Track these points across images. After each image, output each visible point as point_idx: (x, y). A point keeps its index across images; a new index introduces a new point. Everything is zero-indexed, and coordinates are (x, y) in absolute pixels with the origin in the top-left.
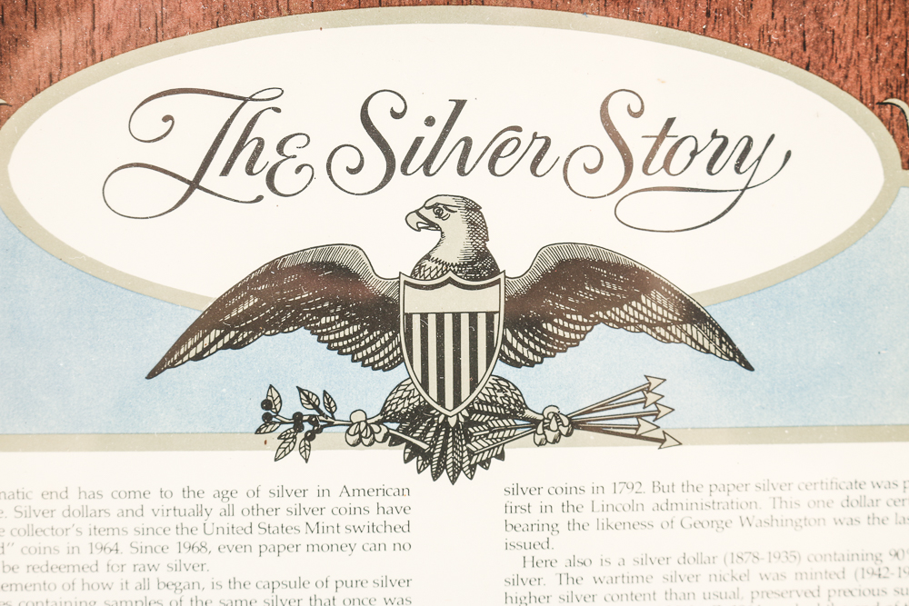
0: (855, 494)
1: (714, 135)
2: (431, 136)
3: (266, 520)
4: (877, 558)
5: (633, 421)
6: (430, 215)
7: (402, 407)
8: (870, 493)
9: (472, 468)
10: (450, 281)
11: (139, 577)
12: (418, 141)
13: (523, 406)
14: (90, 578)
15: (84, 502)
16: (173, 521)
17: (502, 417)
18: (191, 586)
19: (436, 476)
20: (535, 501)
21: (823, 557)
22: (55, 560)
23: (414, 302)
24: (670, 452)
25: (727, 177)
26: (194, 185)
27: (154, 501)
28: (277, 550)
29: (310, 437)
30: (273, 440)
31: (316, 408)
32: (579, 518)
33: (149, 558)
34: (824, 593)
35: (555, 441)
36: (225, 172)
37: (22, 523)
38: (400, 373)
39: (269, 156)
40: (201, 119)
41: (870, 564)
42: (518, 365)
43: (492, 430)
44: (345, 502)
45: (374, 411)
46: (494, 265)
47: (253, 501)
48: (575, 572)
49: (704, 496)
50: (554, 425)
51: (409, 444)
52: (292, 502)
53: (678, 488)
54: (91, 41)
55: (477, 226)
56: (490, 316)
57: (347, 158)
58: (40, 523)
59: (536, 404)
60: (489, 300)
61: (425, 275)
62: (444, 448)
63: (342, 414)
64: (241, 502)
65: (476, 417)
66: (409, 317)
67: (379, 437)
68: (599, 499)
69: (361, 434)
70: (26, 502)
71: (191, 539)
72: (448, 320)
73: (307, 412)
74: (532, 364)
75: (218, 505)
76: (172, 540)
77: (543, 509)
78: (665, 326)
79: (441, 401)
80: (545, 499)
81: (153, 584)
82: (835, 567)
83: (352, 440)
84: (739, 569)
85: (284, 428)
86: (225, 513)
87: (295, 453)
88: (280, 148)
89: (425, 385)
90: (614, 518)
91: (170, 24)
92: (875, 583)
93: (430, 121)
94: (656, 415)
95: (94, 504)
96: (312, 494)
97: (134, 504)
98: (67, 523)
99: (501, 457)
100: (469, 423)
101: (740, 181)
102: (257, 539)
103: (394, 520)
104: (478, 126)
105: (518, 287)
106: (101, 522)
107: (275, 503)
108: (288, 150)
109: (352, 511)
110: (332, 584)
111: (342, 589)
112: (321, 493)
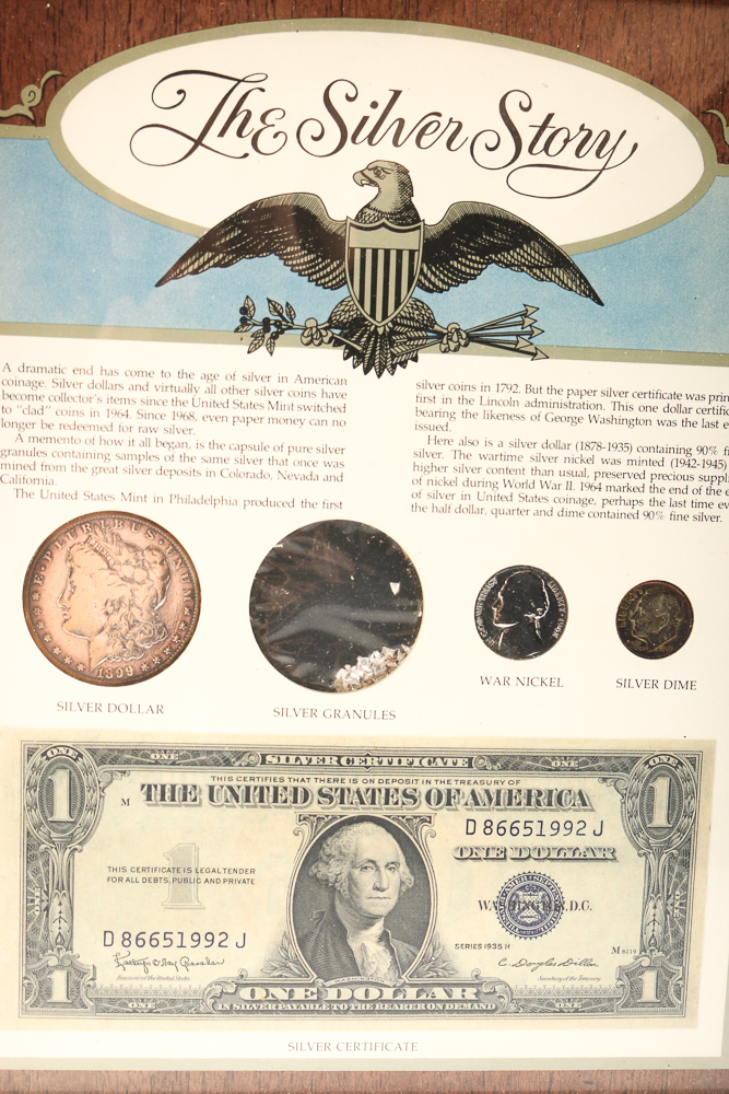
0: (673, 403)
1: (582, 128)
2: (375, 115)
3: (240, 398)
4: (688, 452)
5: (514, 338)
6: (371, 175)
7: (344, 318)
8: (685, 403)
9: (394, 367)
10: (383, 225)
11: (142, 437)
12: (365, 119)
13: (433, 322)
14: (106, 435)
15: (105, 377)
16: (169, 395)
17: (417, 329)
18: (180, 445)
19: (366, 371)
20: (439, 394)
21: (649, 449)
22: (80, 421)
23: (355, 239)
24: (540, 363)
25: (590, 161)
26: (198, 142)
27: (157, 380)
28: (246, 421)
29: (275, 337)
30: (247, 337)
31: (280, 315)
32: (471, 409)
33: (151, 423)
34: (648, 476)
35: (456, 350)
36: (222, 134)
37: (58, 391)
38: (343, 292)
39: (255, 124)
40: (205, 94)
41: (682, 456)
42: (431, 291)
43: (410, 339)
44: (299, 387)
45: (323, 319)
46: (417, 215)
47: (230, 383)
48: (466, 450)
49: (563, 398)
50: (455, 338)
51: (348, 346)
52: (259, 385)
53: (544, 390)
54: (127, 31)
55: (406, 187)
56: (412, 253)
57: (312, 129)
58: (70, 392)
59: (443, 321)
60: (412, 241)
61: (366, 219)
62: (374, 351)
63: (299, 321)
64: (221, 383)
65: (398, 329)
66: (352, 250)
67: (326, 339)
68: (486, 395)
69: (313, 337)
70: (61, 376)
71: (183, 410)
72: (381, 254)
73: (274, 318)
74: (441, 291)
75: (203, 385)
76: (168, 410)
77: (445, 401)
78: (540, 268)
79: (373, 315)
80: (447, 393)
81: (153, 443)
82: (657, 457)
83: (305, 340)
84: (587, 454)
85: (255, 329)
86: (209, 391)
87: (263, 348)
88: (263, 119)
89: (361, 302)
90: (497, 410)
91: (185, 22)
92: (685, 471)
93: (374, 105)
94: (531, 334)
95: (112, 380)
96: (274, 380)
97: (142, 381)
98: (91, 393)
99: (415, 359)
100: (393, 332)
101: (600, 164)
102: (231, 412)
103: (334, 402)
104: (410, 111)
105: (433, 232)
106: (116, 394)
107: (246, 385)
108: (269, 120)
109: (303, 394)
110: (286, 449)
111: (293, 453)
112: (281, 379)
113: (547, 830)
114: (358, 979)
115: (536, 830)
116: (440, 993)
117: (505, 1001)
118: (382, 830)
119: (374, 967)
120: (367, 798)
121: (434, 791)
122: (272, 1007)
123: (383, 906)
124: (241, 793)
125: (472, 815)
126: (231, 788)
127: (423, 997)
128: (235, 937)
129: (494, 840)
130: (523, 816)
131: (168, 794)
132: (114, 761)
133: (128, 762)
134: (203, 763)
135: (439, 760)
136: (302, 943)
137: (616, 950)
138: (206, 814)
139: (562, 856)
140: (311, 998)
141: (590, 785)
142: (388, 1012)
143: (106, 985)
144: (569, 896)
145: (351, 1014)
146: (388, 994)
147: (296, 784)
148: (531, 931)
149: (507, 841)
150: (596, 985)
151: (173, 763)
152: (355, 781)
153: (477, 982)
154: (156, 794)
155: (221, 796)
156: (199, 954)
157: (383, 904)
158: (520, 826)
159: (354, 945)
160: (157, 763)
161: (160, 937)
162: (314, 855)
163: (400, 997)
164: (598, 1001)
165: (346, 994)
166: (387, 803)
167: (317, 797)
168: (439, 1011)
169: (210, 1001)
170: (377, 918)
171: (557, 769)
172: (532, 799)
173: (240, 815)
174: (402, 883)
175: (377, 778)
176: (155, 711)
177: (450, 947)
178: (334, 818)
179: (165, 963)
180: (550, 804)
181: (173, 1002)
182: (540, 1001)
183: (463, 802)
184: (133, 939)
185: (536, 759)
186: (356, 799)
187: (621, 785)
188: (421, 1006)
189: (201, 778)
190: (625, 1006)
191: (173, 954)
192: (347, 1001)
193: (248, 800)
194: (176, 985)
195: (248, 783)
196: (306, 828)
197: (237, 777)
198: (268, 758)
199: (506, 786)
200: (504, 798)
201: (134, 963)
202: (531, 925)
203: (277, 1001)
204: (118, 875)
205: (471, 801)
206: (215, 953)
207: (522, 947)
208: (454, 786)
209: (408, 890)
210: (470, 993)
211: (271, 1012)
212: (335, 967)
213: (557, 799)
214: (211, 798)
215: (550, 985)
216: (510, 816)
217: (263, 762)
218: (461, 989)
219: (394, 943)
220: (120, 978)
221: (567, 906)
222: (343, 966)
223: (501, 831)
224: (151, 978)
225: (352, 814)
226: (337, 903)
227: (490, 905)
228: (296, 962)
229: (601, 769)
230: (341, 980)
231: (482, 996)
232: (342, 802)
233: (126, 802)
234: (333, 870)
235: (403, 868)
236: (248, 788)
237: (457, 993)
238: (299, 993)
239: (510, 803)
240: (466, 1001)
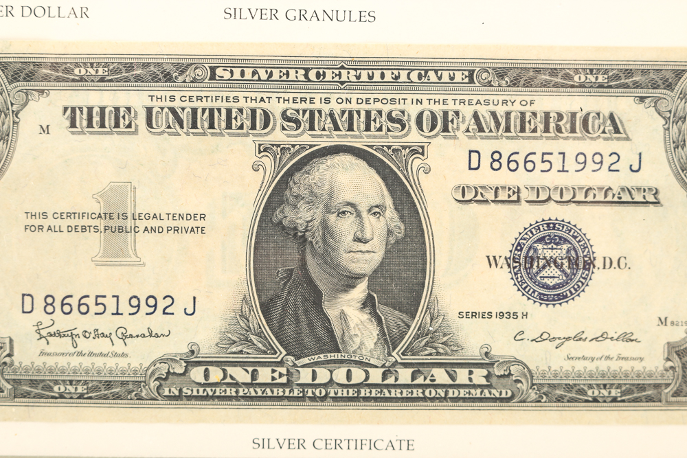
113: (571, 165)
114: (337, 356)
115: (557, 165)
116: (441, 376)
117: (524, 386)
118: (363, 164)
119: (357, 341)
120: (342, 122)
121: (426, 113)
122: (231, 392)
123: (366, 262)
124: (186, 117)
125: (476, 144)
126: (173, 110)
127: (420, 380)
128: (183, 302)
129: (504, 177)
130: (540, 146)
131: (96, 119)
132: (30, 77)
133: (46, 78)
134: (138, 79)
135: (431, 74)
136: (266, 309)
137: (663, 322)
138: (143, 144)
139: (590, 198)
140: (279, 381)
141: (623, 105)
142: (376, 399)
143: (26, 363)
144: (600, 250)
145: (329, 402)
146: (376, 376)
147: (254, 105)
148: (553, 296)
149: (520, 179)
150: (638, 366)
151: (102, 80)
152: (327, 101)
153: (487, 361)
154: (82, 120)
155: (162, 120)
156: (138, 324)
157: (366, 260)
158: (537, 158)
159: (332, 312)
160: (82, 79)
161: (91, 301)
162: (278, 196)
163: (391, 380)
164: (642, 388)
165: (323, 375)
166: (368, 128)
167: (280, 121)
168: (441, 399)
169: (153, 384)
170: (359, 277)
171: (582, 86)
172: (551, 124)
173: (185, 143)
174: (390, 232)
175: (354, 97)
176: (79, 14)
177: (452, 316)
178: (303, 148)
179: (98, 335)
180: (573, 130)
181: (108, 384)
182: (569, 388)
183: (463, 127)
184: (57, 304)
185: (553, 72)
186: (329, 125)
187: (663, 106)
188: (417, 393)
189: (136, 99)
190: (677, 394)
191: (107, 323)
192: (325, 385)
193: (194, 126)
194: (111, 363)
195: (195, 104)
196: (268, 161)
197: (181, 97)
198: (219, 72)
199: (518, 107)
200: (515, 122)
201: (59, 334)
202: (554, 287)
203: (237, 385)
204: (37, 222)
205: (473, 127)
206: (158, 322)
207: (542, 317)
208: (451, 107)
209: (397, 241)
210: (479, 376)
211: (230, 398)
212: (308, 341)
213: (582, 124)
214: (149, 124)
215: (579, 366)
216: (523, 146)
217: (213, 77)
218: (467, 371)
219: (381, 310)
220: (42, 353)
221: (599, 263)
222: (318, 340)
223: (513, 165)
224: (81, 354)
225: (324, 143)
226: (309, 257)
227: (501, 262)
228: (260, 335)
229: (637, 85)
230: (316, 358)
231: (494, 380)
232: (312, 128)
233: (45, 130)
234: (303, 215)
235: (390, 213)
236: (194, 111)
237: (462, 376)
238: (265, 375)
239: (523, 130)
240: (475, 386)
